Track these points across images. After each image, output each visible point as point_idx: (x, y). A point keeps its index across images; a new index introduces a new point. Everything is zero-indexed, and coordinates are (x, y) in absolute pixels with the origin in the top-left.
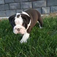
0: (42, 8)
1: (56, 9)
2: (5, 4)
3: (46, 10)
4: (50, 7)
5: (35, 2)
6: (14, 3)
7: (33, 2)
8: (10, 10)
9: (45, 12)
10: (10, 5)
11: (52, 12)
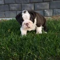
0: (45, 10)
1: (59, 12)
2: (5, 4)
3: (48, 13)
4: (53, 9)
5: (37, 3)
6: (14, 3)
7: (35, 4)
8: (10, 11)
9: (47, 14)
10: (10, 6)
11: (55, 15)
